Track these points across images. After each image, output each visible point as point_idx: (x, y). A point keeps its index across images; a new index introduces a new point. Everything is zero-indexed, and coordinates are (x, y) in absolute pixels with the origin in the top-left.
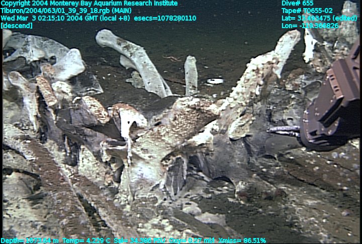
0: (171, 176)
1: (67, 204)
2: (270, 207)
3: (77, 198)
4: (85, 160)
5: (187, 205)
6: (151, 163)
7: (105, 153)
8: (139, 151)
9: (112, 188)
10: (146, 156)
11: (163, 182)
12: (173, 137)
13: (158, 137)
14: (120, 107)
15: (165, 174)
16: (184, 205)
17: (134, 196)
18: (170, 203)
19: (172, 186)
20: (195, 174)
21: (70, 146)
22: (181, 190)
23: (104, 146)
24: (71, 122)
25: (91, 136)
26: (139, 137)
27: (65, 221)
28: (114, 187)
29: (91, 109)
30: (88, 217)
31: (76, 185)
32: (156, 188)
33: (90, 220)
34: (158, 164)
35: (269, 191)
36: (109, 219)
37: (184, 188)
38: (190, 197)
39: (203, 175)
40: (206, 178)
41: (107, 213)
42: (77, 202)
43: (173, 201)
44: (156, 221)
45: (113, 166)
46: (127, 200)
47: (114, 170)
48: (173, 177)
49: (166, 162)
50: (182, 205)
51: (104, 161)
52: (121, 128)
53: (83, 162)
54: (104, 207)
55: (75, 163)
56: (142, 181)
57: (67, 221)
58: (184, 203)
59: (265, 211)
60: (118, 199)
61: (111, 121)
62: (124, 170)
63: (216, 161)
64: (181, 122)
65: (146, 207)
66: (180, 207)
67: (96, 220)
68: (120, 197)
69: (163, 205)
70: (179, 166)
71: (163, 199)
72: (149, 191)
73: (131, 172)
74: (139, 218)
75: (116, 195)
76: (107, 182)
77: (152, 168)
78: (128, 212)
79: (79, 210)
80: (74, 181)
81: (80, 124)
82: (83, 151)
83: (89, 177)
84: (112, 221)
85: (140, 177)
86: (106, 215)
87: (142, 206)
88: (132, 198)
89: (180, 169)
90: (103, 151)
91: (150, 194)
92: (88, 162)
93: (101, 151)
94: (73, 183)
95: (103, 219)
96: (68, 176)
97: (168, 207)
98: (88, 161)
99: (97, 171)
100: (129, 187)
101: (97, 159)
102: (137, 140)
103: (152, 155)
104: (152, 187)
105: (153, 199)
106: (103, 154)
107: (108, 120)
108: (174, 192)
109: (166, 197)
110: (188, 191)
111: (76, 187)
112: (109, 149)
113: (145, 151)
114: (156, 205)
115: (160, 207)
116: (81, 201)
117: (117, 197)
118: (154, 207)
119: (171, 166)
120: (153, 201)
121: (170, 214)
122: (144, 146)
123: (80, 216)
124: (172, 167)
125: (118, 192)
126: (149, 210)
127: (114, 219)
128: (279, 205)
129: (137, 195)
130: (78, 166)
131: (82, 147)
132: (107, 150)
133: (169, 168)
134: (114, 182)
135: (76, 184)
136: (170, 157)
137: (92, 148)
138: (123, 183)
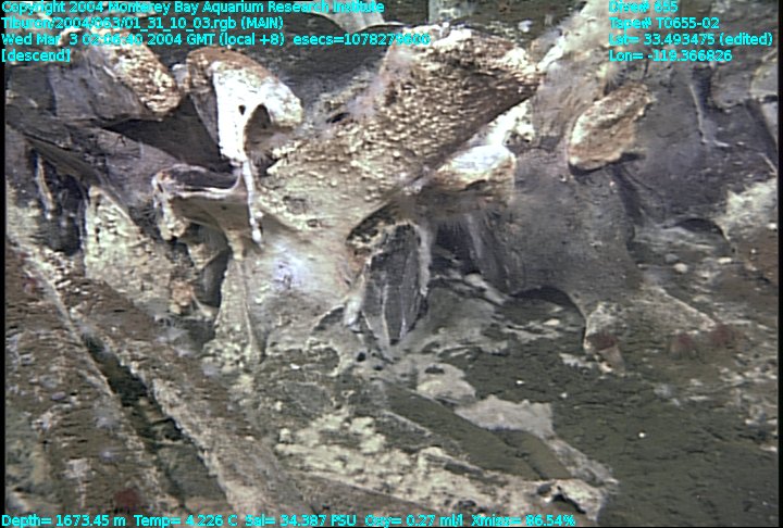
0: (380, 285)
1: (54, 368)
2: (695, 382)
3: (85, 350)
4: (104, 234)
5: (433, 376)
6: (317, 242)
7: (167, 210)
8: (276, 204)
9: (195, 321)
10: (299, 221)
11: (355, 303)
12: (385, 159)
13: (336, 160)
14: (212, 59)
15: (362, 277)
16: (423, 376)
17: (262, 347)
18: (379, 369)
19: (383, 316)
20: (457, 281)
21: (54, 190)
22: (412, 328)
23: (163, 188)
24: (52, 109)
25: (122, 157)
26: (276, 160)
27: (47, 419)
28: (199, 318)
29: (117, 66)
30: (119, 406)
31: (80, 311)
32: (333, 323)
33: (129, 417)
34: (339, 246)
35: (696, 332)
36: (187, 413)
37: (421, 323)
38: (440, 351)
39: (483, 285)
40: (491, 294)
41: (179, 396)
42: (84, 362)
43: (387, 361)
44: (332, 422)
45: (194, 251)
46: (243, 358)
47: (200, 267)
48: (387, 286)
49: (364, 241)
50: (414, 375)
51: (166, 235)
52: (217, 130)
53: (98, 239)
54: (168, 378)
55: (71, 244)
56: (290, 299)
57: (53, 419)
58: (421, 367)
59: (678, 392)
60: (214, 355)
61: (186, 105)
62: (230, 266)
63: (525, 238)
64: (411, 110)
65: (303, 379)
66: (406, 379)
67: (144, 419)
68: (220, 351)
69: (355, 372)
70: (406, 253)
71: (356, 355)
72: (311, 330)
73: (254, 272)
74: (281, 412)
75: (206, 345)
76: (177, 303)
77: (320, 258)
78: (245, 395)
79: (95, 387)
80: (71, 299)
81: (84, 116)
82: (98, 204)
83: (119, 287)
84: (197, 420)
85: (281, 288)
86: (177, 400)
87: (291, 375)
88: (258, 353)
89: (408, 261)
90: (160, 205)
91: (315, 339)
92: (115, 242)
93: (156, 205)
94: (69, 304)
95: (169, 412)
96: (51, 282)
97: (372, 379)
98: (112, 237)
99: (146, 270)
100: (248, 321)
101: (142, 232)
102: (270, 170)
103: (320, 217)
104: (321, 317)
105: (324, 356)
106: (162, 214)
107: (173, 101)
108: (390, 334)
109: (365, 350)
110: (435, 332)
111: (79, 316)
112: (180, 198)
113: (297, 204)
114: (335, 373)
115: (347, 378)
116: (96, 360)
117: (211, 351)
118: (326, 380)
119: (380, 251)
120: (323, 360)
121: (377, 403)
122: (294, 187)
123: (96, 404)
124: (385, 255)
125: (212, 336)
126: (313, 389)
127: (202, 413)
128: (726, 375)
129: (274, 344)
130: (84, 253)
131: (94, 192)
132: (177, 202)
133: (374, 259)
134: (199, 305)
135: (78, 307)
136: (375, 224)
137: (127, 196)
138: (228, 307)
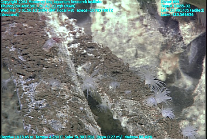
28: (181, 86)
60: (190, 120)
68: (196, 117)
80: (79, 58)
83: (118, 52)
92: (119, 14)
94: (77, 62)
96: (65, 44)
101: (142, 8)
117: (189, 116)
134: (182, 75)
135: (84, 66)
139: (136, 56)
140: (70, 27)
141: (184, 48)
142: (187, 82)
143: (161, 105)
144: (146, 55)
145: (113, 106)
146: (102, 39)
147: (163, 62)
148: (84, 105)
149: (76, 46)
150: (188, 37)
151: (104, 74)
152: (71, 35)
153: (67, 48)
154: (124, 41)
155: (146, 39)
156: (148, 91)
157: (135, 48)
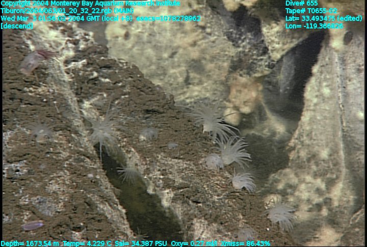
1: (54, 187)
3: (98, 165)
42: (95, 182)
47: (277, 56)
60: (283, 193)
68: (294, 187)
75: (272, 176)
76: (236, 108)
83: (154, 75)
94: (82, 94)
96: (59, 61)
99: (195, 54)
117: (280, 187)
125: (284, 163)
134: (269, 114)
135: (95, 100)
138: (312, 121)
139: (187, 82)
140: (68, 31)
141: (271, 66)
142: (277, 126)
143: (232, 168)
144: (204, 79)
145: (148, 171)
146: (126, 52)
147: (234, 92)
148: (95, 170)
149: (80, 64)
150: (277, 46)
151: (131, 113)
152: (70, 45)
153: (63, 68)
154: (166, 55)
155: (203, 51)
156: (208, 143)
157: (185, 67)
